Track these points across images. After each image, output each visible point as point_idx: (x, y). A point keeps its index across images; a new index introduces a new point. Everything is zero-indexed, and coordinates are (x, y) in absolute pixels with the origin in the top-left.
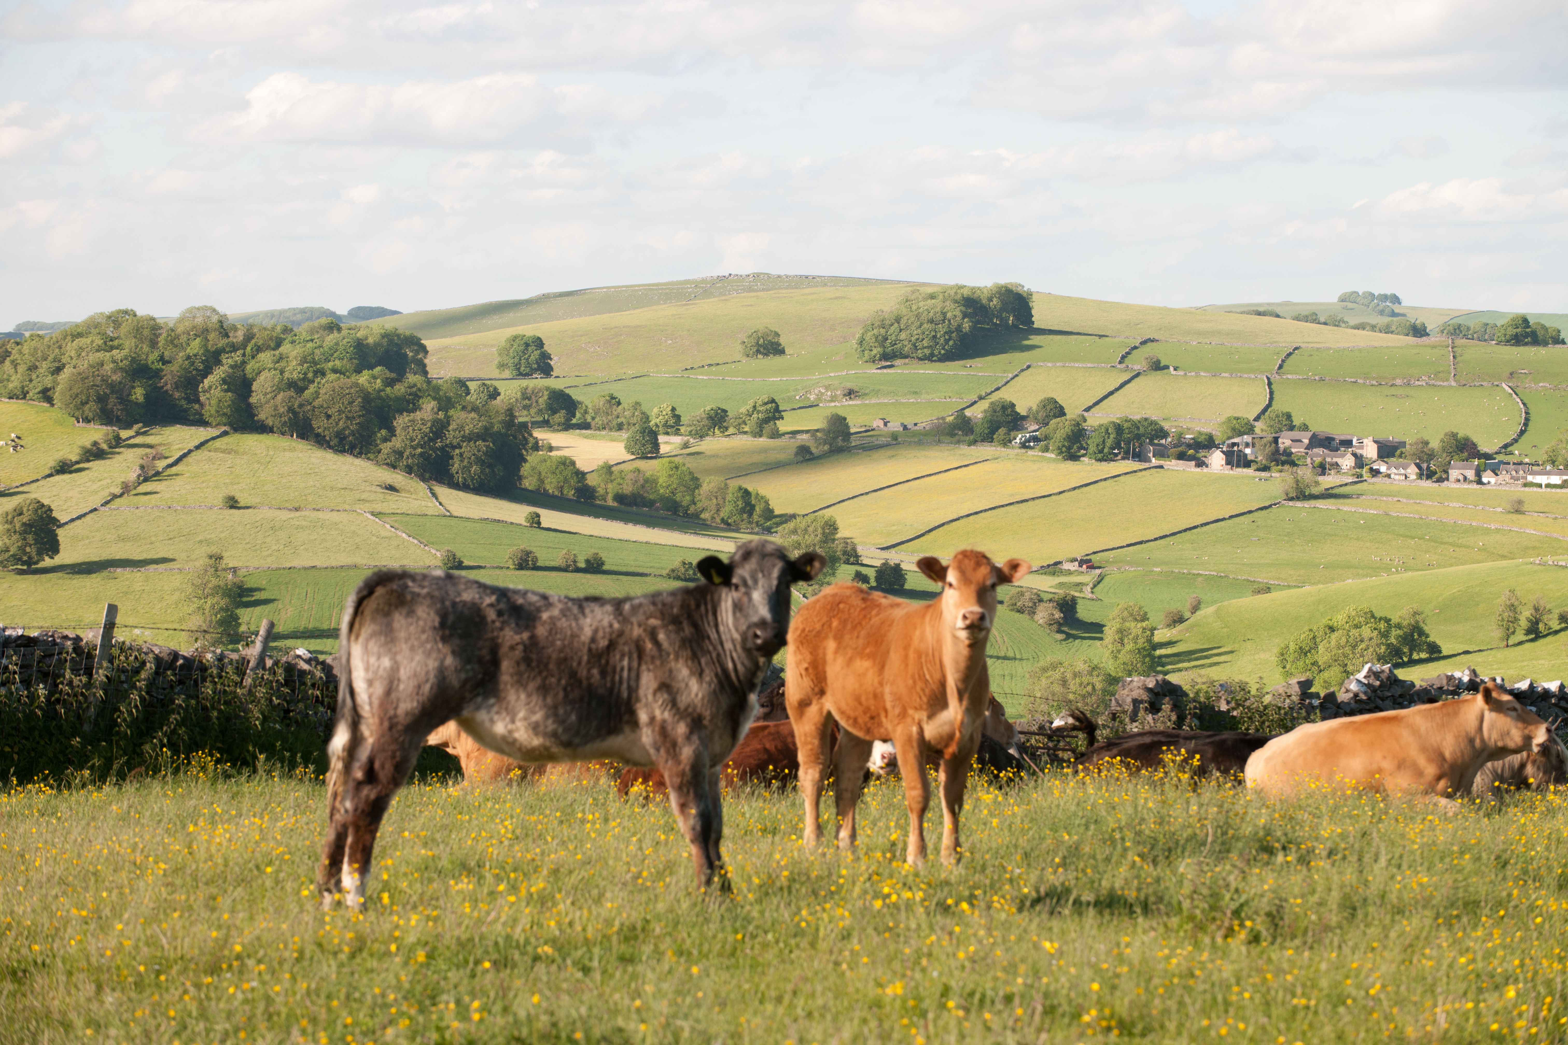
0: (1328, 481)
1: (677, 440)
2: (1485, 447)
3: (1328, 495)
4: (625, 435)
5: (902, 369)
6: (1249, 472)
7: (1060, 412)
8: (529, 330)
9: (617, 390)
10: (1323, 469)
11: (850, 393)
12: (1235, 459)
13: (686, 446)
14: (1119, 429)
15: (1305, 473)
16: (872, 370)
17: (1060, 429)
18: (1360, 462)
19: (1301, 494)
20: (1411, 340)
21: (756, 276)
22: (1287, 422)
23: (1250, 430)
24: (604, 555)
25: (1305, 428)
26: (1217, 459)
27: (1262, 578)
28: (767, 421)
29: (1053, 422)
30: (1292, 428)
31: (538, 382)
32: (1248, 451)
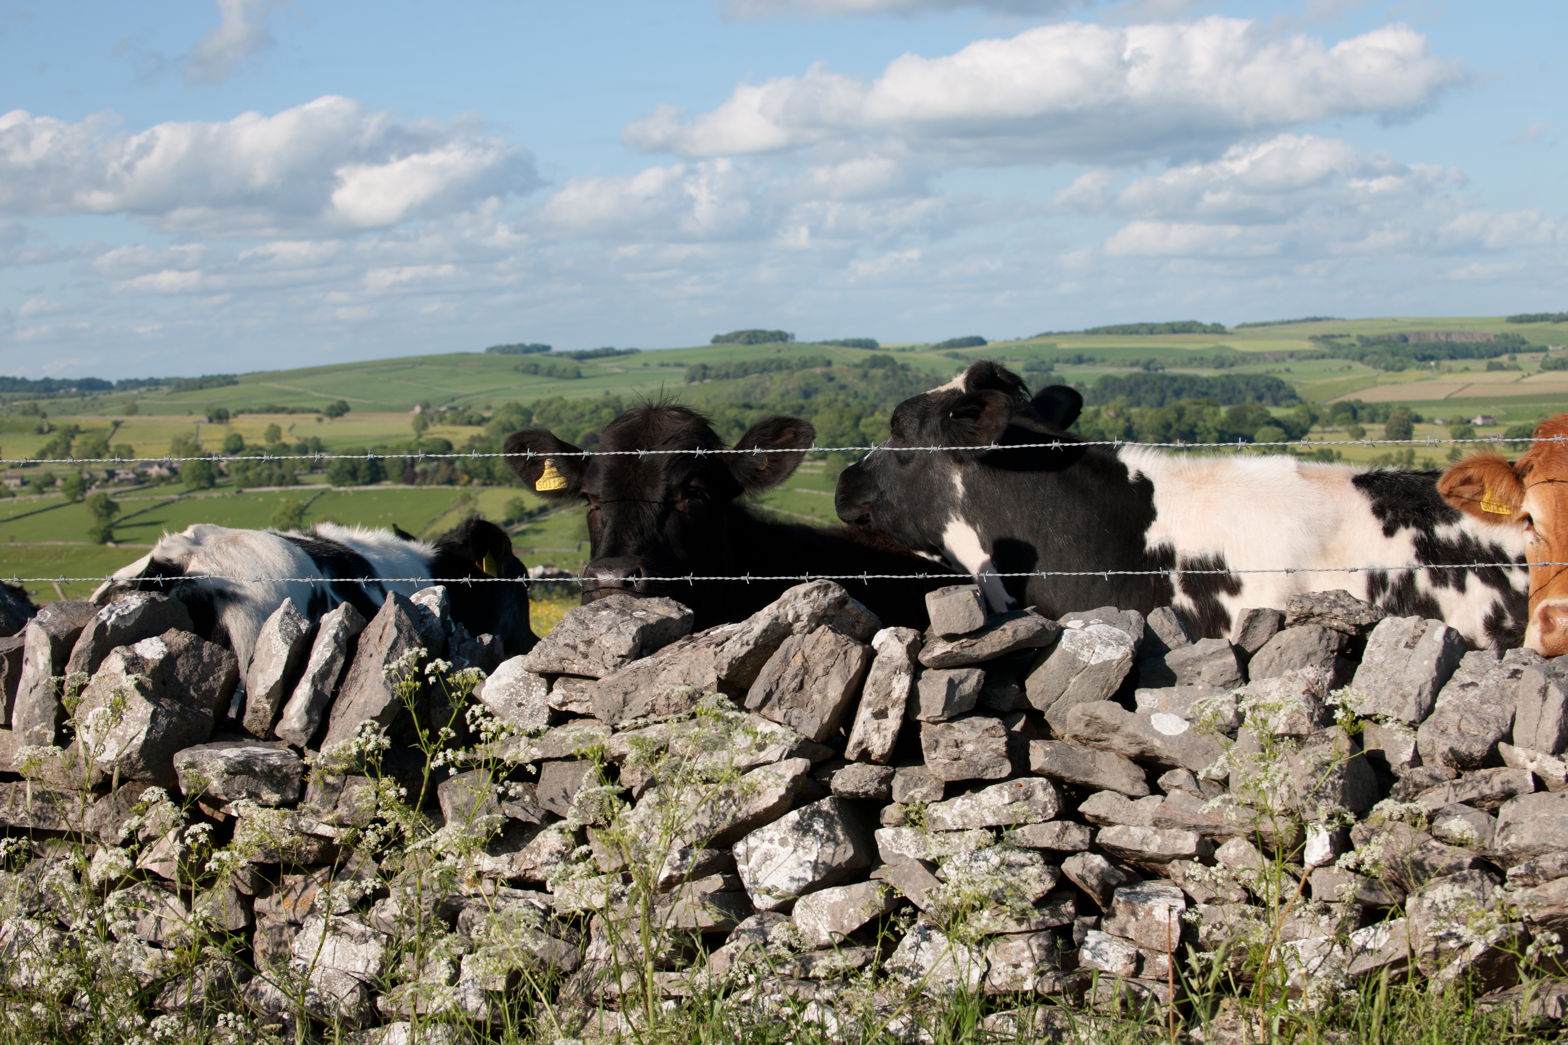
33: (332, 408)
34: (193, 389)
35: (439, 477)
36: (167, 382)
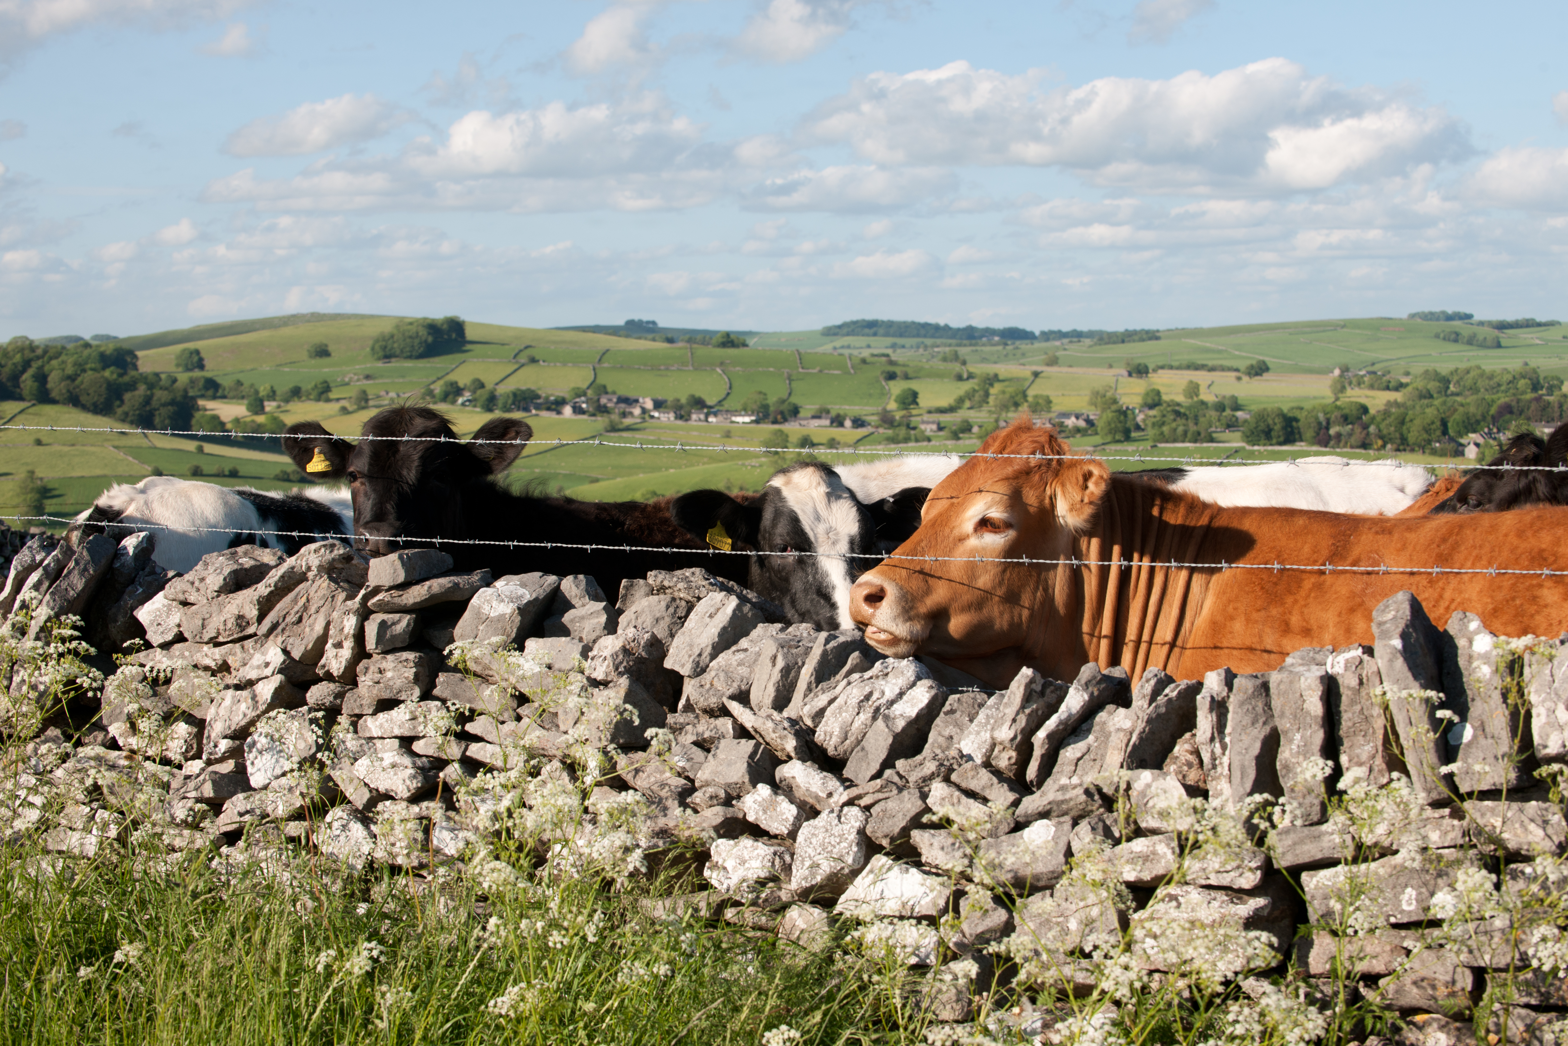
0: (628, 421)
1: (274, 404)
2: (709, 402)
3: (628, 429)
4: (246, 402)
5: (395, 364)
6: (585, 417)
7: (482, 386)
8: (192, 345)
9: (241, 377)
10: (624, 415)
11: (368, 377)
12: (577, 410)
13: (279, 407)
14: (515, 395)
15: (615, 417)
16: (380, 364)
17: (482, 394)
18: (644, 411)
19: (613, 428)
20: (666, 345)
21: (313, 314)
22: (604, 390)
23: (585, 394)
24: (239, 468)
25: (614, 393)
26: (568, 410)
27: (594, 475)
28: (322, 393)
29: (479, 392)
30: (606, 393)
31: (197, 374)
32: (584, 406)
33: (1252, 367)
34: (1115, 343)
35: (1353, 440)
36: (1090, 334)
